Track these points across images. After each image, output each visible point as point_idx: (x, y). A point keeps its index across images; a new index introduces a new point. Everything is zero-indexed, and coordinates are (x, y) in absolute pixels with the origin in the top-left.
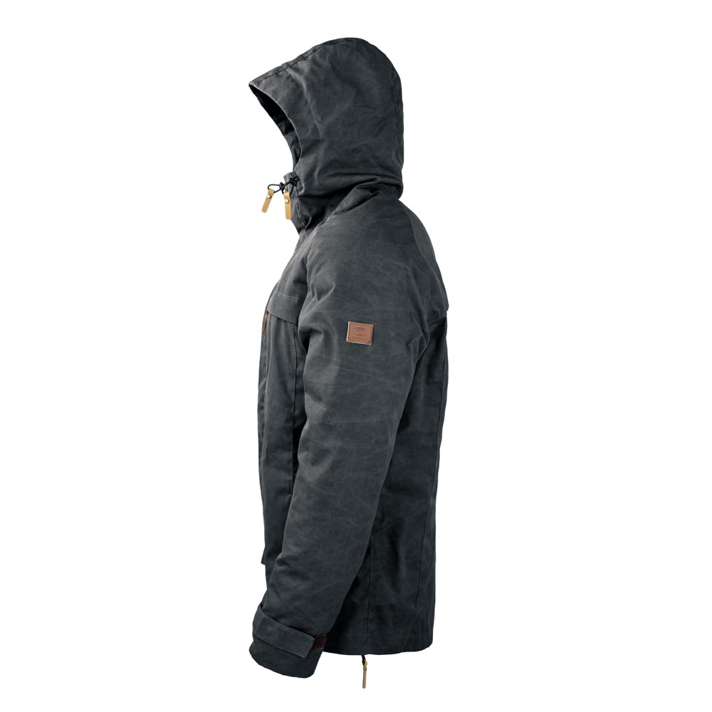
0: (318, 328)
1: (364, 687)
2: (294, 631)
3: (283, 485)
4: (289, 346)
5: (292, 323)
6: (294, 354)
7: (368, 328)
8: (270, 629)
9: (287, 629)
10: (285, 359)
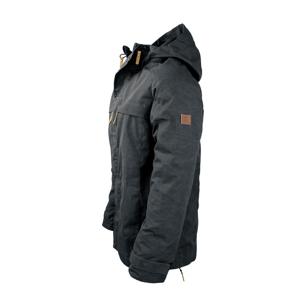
0: (166, 118)
1: (184, 281)
2: (160, 263)
3: (135, 193)
4: (137, 129)
5: (141, 117)
6: (140, 132)
7: (189, 117)
8: (145, 264)
9: (156, 263)
10: (135, 135)
